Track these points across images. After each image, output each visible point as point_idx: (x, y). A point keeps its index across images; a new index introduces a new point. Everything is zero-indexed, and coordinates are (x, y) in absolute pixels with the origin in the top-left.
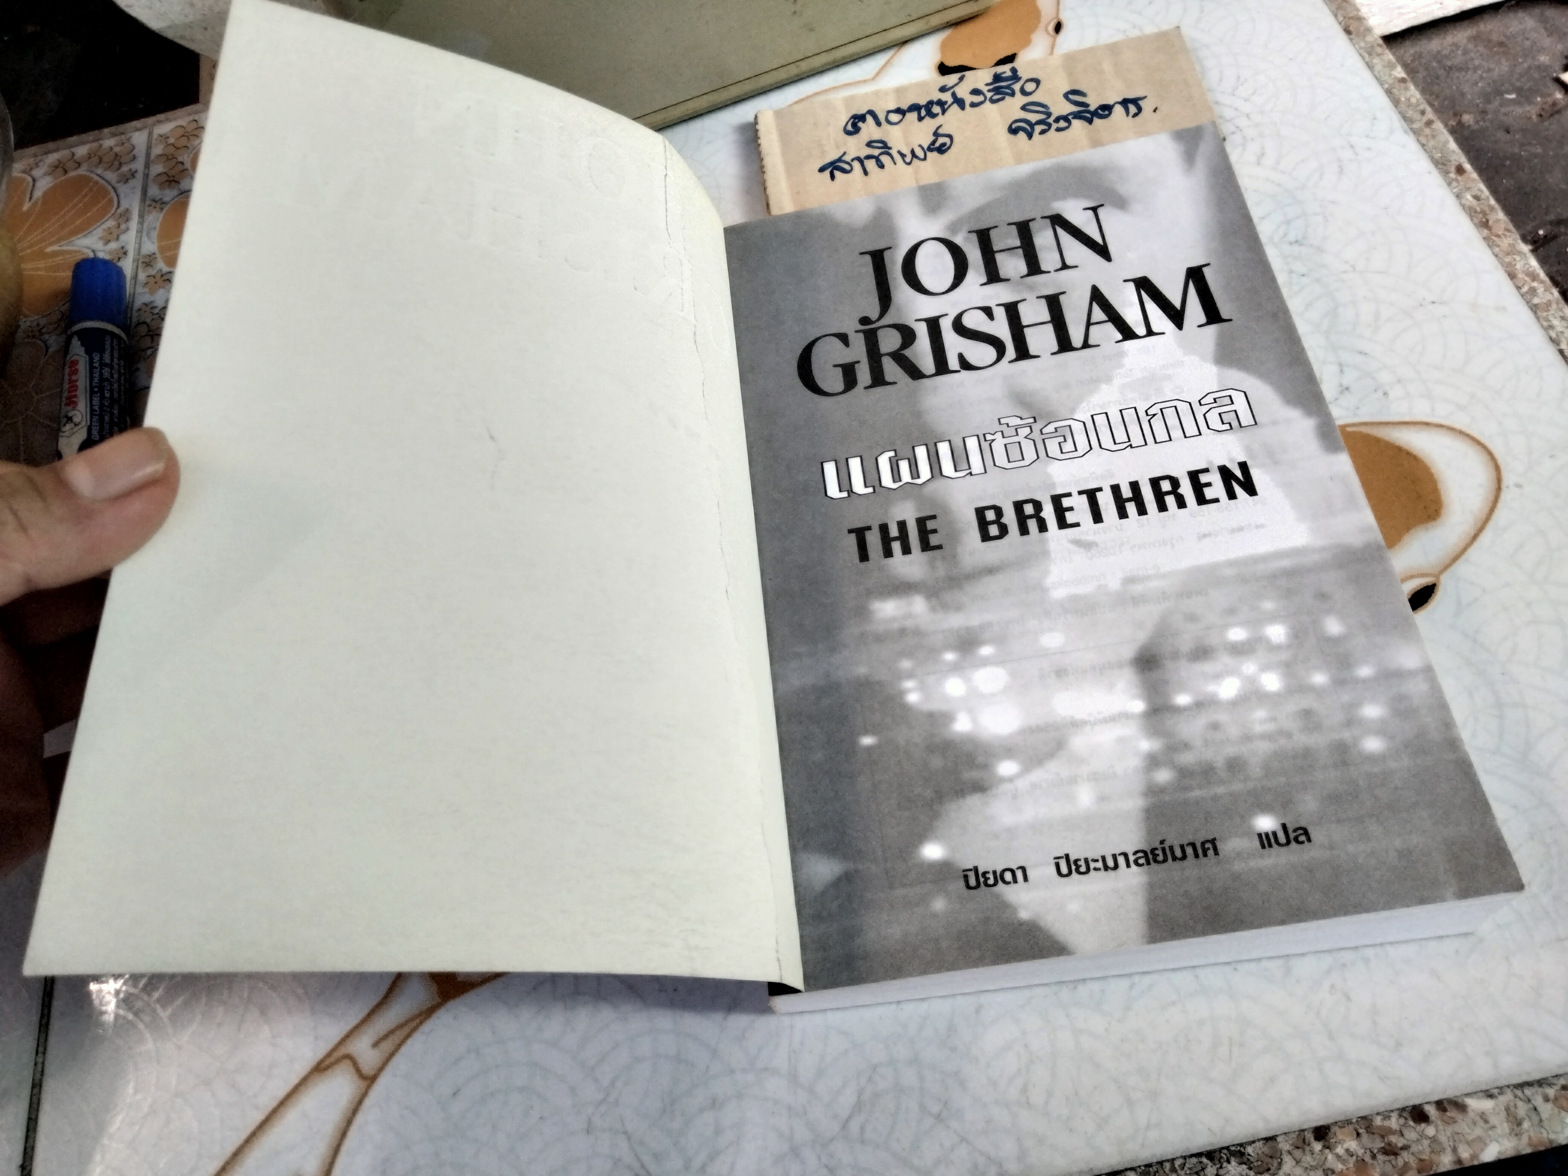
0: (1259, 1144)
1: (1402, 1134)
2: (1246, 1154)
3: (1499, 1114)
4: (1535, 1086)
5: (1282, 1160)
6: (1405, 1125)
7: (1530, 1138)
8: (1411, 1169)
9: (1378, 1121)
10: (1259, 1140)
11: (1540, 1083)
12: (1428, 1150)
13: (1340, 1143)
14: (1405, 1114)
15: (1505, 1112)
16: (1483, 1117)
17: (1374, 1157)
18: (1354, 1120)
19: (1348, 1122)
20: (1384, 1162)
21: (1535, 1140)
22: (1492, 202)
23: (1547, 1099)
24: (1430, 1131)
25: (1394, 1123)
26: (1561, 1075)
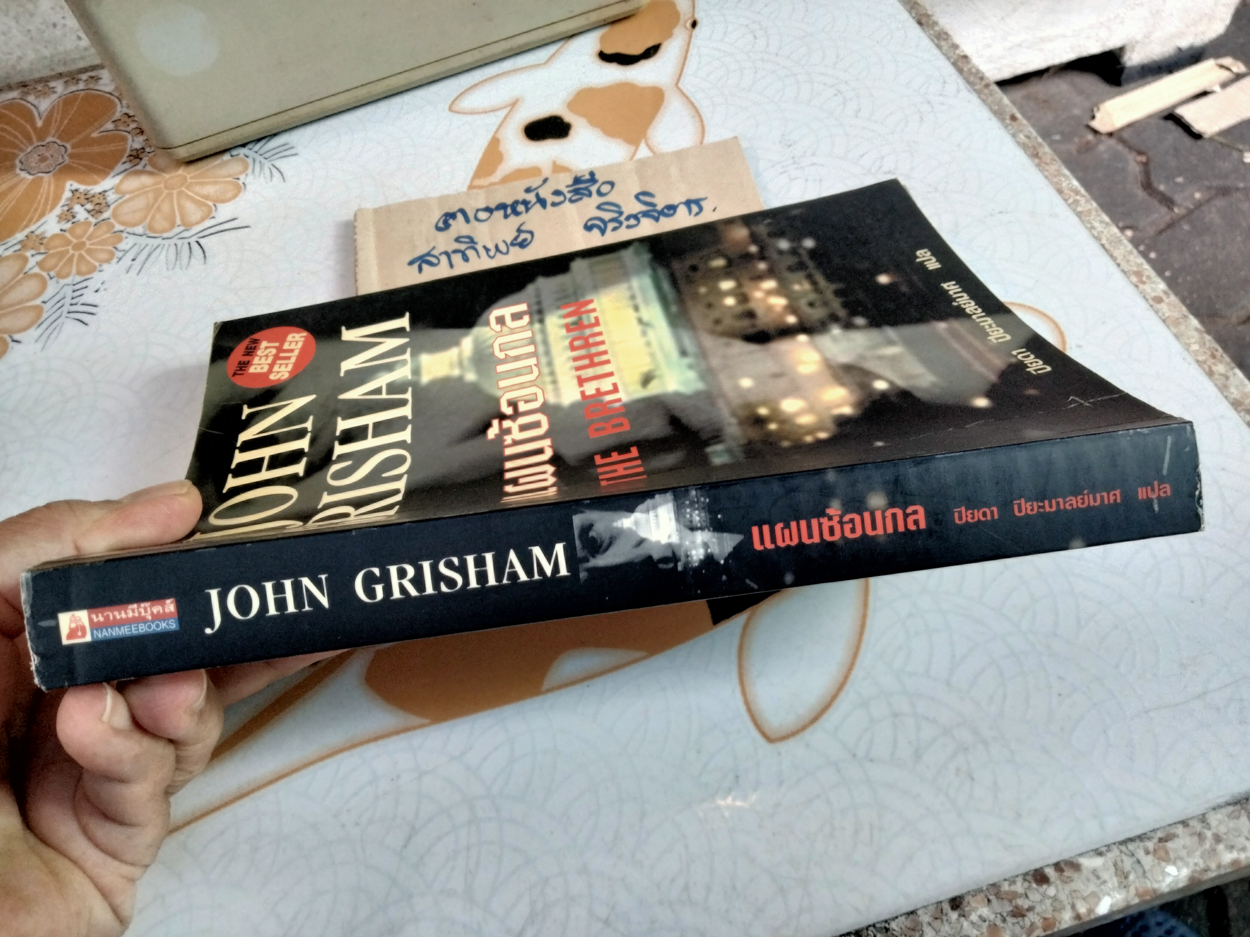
0: (902, 919)
1: (1027, 897)
2: (891, 929)
3: (1108, 869)
4: (1137, 841)
5: (923, 931)
6: (1029, 888)
7: (1137, 889)
8: (1037, 928)
9: (1006, 887)
10: (901, 915)
11: (1141, 838)
12: (1050, 909)
13: (973, 911)
14: (1029, 878)
15: (1114, 868)
16: (1095, 873)
17: (1004, 920)
18: (985, 888)
19: (980, 890)
20: (1013, 924)
21: (1141, 890)
22: (1040, 140)
23: (1147, 853)
24: (1051, 891)
25: (1019, 887)
26: (1158, 829)
